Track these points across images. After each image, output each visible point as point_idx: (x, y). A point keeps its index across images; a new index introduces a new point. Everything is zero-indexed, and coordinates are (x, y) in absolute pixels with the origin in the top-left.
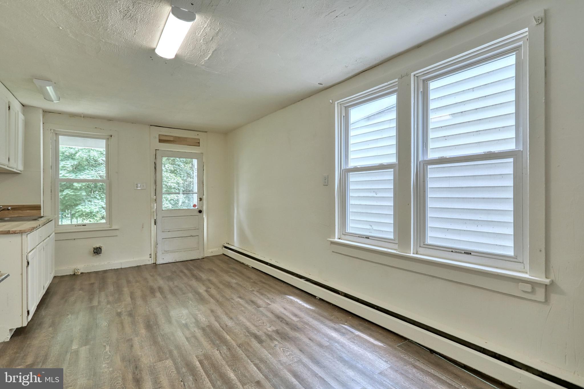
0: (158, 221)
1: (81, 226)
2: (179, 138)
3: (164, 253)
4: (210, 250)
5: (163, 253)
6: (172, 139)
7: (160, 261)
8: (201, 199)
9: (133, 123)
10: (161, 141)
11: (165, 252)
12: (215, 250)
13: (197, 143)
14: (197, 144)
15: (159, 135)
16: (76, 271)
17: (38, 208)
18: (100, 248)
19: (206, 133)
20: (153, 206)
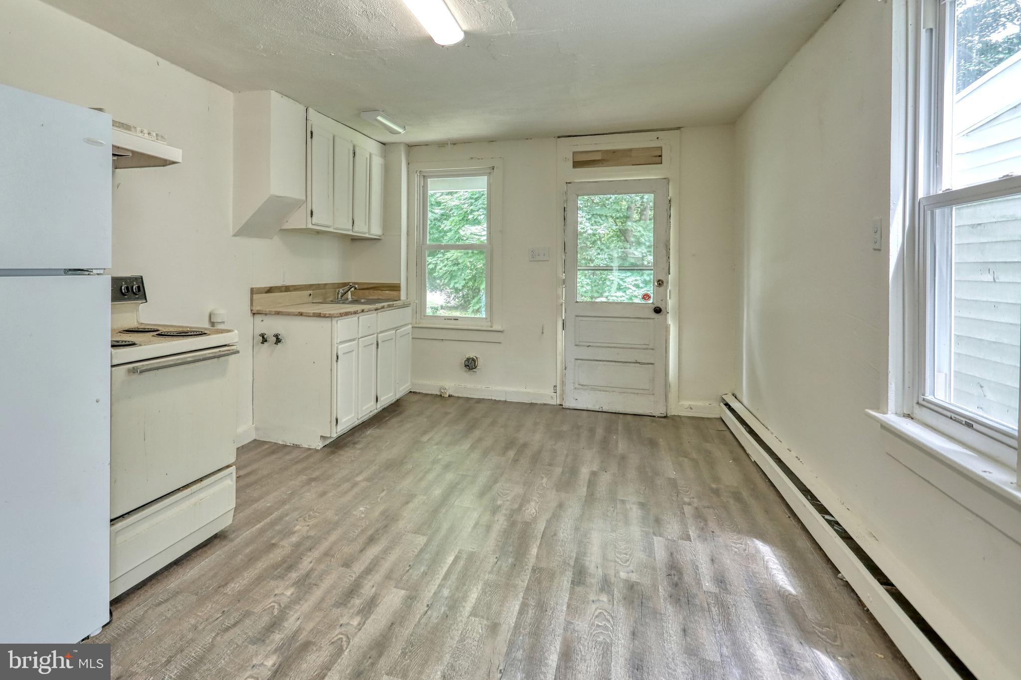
0: (567, 324)
1: (451, 319)
2: (614, 152)
3: (578, 389)
4: (687, 403)
5: (575, 388)
6: (598, 157)
7: (570, 403)
8: (660, 283)
9: (527, 139)
10: (577, 164)
11: (582, 387)
12: (700, 403)
13: (656, 156)
14: (656, 158)
15: (574, 153)
16: (442, 391)
17: (396, 288)
18: (473, 360)
19: (679, 130)
20: (561, 293)
